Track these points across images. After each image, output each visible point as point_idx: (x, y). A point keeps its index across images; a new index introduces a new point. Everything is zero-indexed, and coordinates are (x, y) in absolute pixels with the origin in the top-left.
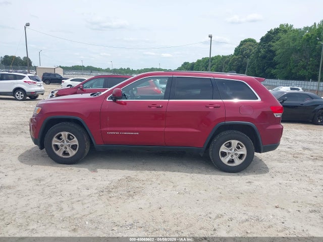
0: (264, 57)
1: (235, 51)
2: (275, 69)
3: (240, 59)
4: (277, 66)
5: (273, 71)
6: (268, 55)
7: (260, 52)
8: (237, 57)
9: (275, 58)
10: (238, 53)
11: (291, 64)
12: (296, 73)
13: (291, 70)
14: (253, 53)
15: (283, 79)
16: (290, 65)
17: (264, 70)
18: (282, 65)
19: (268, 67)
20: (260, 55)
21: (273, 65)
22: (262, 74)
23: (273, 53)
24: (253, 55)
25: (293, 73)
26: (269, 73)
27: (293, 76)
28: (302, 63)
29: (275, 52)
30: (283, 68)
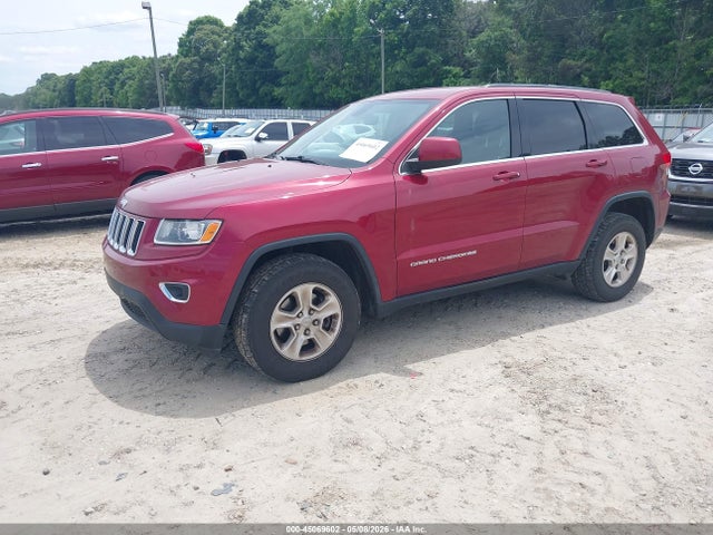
0: (251, 61)
1: (180, 45)
2: (280, 85)
3: (196, 65)
4: (283, 81)
5: (278, 91)
6: (261, 56)
7: (241, 48)
8: (188, 60)
9: (277, 63)
10: (189, 51)
11: (311, 76)
12: (322, 94)
13: (311, 87)
14: (224, 51)
15: (299, 108)
16: (308, 77)
17: (255, 91)
18: (293, 77)
19: (263, 83)
20: (242, 54)
21: (274, 78)
22: (254, 98)
23: (269, 50)
24: (224, 54)
25: (316, 95)
26: (266, 95)
27: (318, 99)
28: (330, 73)
29: (273, 47)
30: (294, 84)
